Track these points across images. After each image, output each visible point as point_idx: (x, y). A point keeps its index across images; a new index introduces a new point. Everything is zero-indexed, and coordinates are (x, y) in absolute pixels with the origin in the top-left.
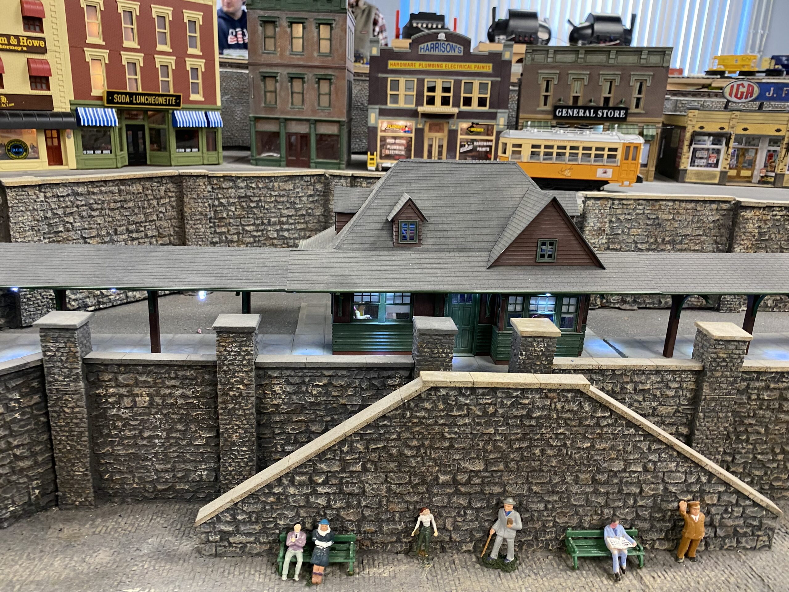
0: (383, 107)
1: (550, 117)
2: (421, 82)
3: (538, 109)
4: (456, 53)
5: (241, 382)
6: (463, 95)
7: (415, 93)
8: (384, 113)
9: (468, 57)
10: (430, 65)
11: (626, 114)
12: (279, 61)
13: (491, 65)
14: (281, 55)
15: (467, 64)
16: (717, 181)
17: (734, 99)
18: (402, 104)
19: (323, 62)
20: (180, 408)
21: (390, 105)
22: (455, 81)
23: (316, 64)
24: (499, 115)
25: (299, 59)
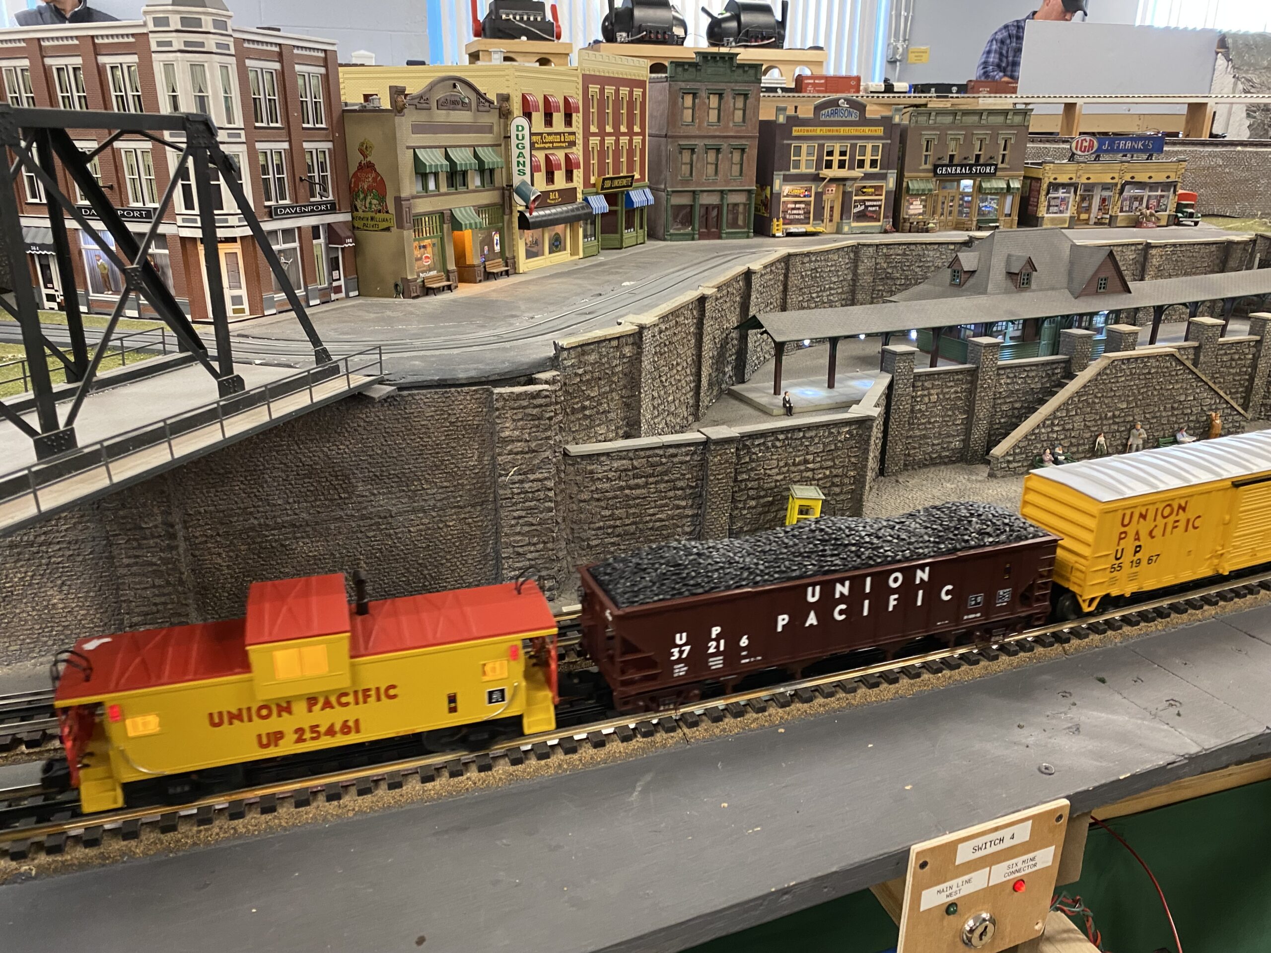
0: (787, 173)
1: (931, 174)
2: (821, 147)
3: (921, 168)
4: (853, 119)
5: (990, 378)
6: (858, 158)
7: (815, 158)
8: (787, 179)
9: (865, 122)
10: (829, 131)
11: (996, 169)
12: (697, 133)
13: (882, 128)
14: (699, 126)
15: (862, 128)
16: (1067, 226)
17: (1079, 153)
18: (803, 170)
19: (738, 132)
20: (952, 401)
21: (793, 171)
22: (851, 144)
23: (732, 134)
24: (889, 175)
25: (716, 130)
